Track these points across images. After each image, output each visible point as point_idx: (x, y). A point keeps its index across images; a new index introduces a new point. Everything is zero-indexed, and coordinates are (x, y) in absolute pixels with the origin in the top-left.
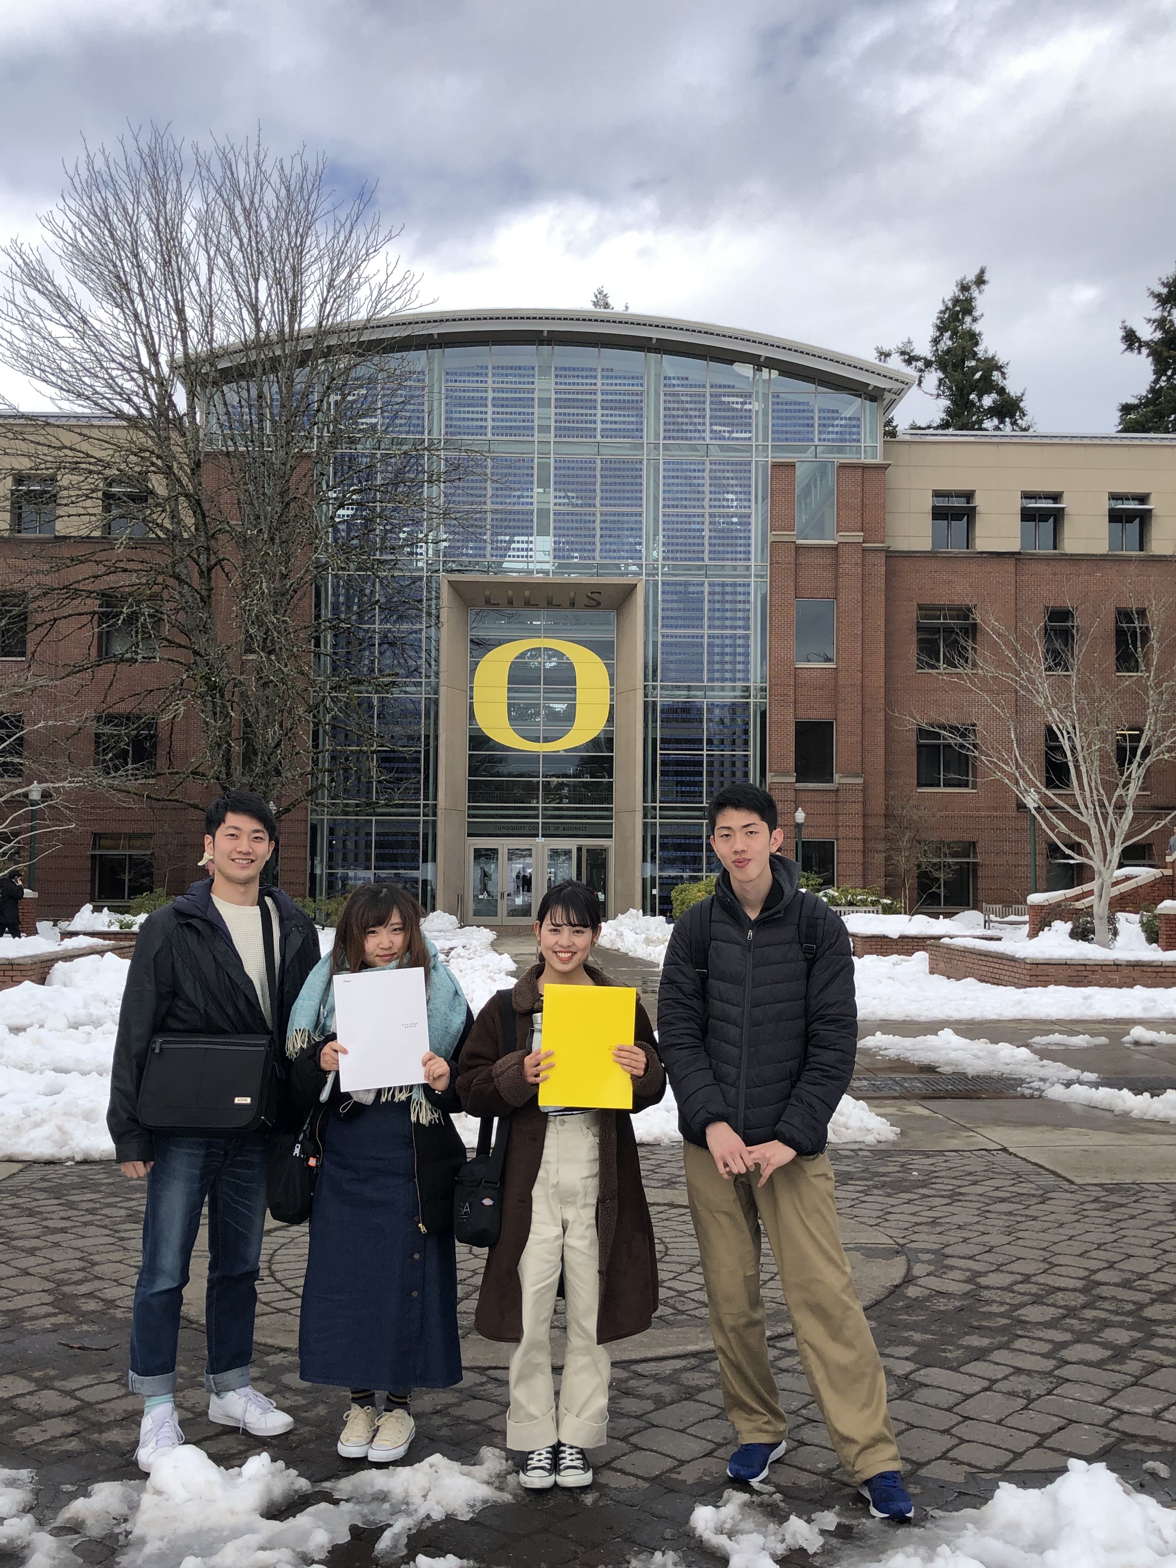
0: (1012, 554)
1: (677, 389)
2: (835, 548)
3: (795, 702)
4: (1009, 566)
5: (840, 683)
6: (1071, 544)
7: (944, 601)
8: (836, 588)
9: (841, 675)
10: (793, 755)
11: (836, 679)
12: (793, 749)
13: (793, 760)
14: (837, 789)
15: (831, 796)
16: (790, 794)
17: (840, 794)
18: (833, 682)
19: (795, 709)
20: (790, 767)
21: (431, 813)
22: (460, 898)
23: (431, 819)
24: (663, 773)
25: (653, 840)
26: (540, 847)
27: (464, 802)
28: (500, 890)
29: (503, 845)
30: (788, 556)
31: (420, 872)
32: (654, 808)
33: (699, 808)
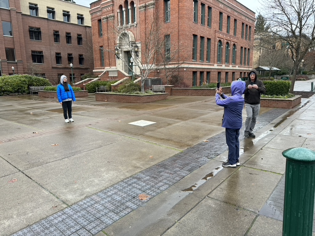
0: (46, 19)
2: (10, 10)
3: (4, 44)
4: (46, 21)
5: (15, 40)
6: (57, 19)
7: (34, 26)
8: (11, 20)
9: (14, 39)
10: (5, 55)
11: (13, 39)
12: (5, 54)
13: (5, 56)
14: (17, 63)
15: (16, 64)
16: (6, 64)
17: (18, 64)
18: (12, 40)
19: (5, 45)
20: (5, 58)
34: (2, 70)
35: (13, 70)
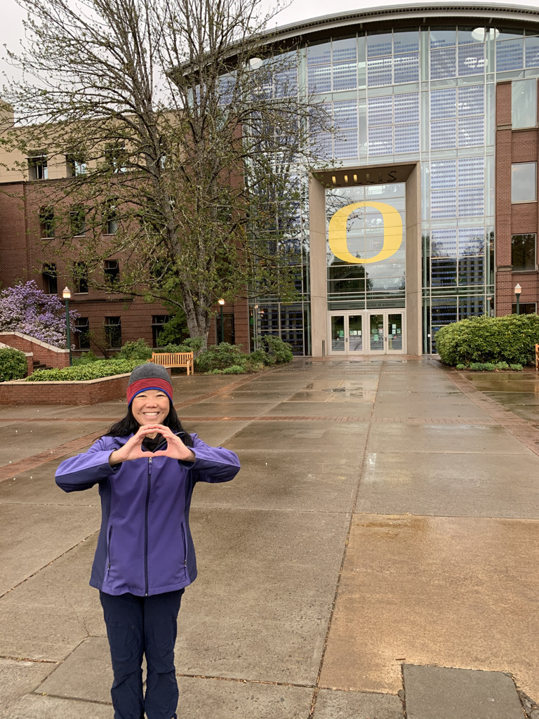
1: (438, 48)
2: (537, 131)
3: (512, 224)
8: (537, 155)
10: (510, 255)
11: (537, 209)
12: (510, 251)
13: (510, 258)
14: (538, 273)
15: (534, 277)
16: (509, 278)
18: (535, 211)
19: (512, 228)
20: (509, 262)
21: (308, 299)
22: (323, 342)
23: (308, 302)
24: (433, 270)
25: (428, 308)
26: (366, 314)
27: (325, 293)
28: (345, 337)
29: (346, 314)
30: (507, 138)
31: (303, 329)
32: (428, 290)
33: (453, 289)
34: (497, 296)
35: (518, 295)
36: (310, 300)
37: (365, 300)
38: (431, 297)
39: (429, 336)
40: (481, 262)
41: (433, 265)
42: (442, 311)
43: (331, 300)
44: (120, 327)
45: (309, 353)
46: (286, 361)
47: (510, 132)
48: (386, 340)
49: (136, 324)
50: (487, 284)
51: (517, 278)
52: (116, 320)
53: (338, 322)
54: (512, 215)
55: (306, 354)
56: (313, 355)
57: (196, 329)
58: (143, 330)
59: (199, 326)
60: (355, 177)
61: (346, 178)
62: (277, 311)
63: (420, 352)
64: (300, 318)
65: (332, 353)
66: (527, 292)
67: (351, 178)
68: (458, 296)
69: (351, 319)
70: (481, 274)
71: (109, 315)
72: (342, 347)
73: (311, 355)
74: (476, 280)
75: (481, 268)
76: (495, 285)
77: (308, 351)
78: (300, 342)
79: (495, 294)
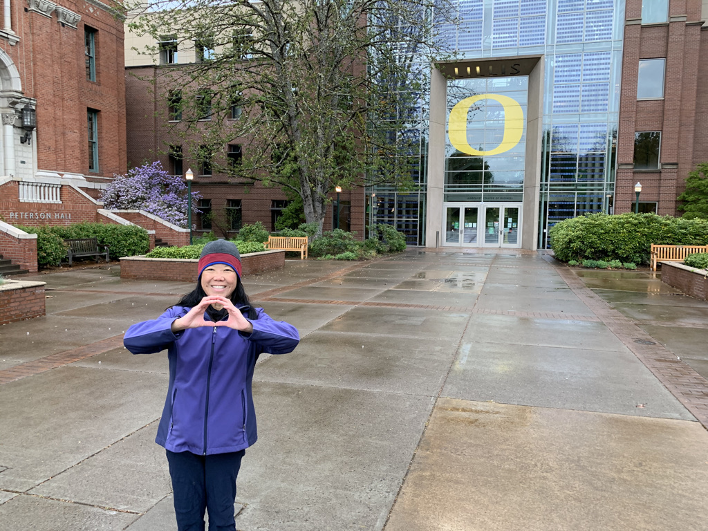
2: (667, 25)
3: (636, 121)
5: (666, 108)
8: (667, 51)
10: (632, 152)
11: (663, 106)
12: (633, 149)
13: (632, 155)
14: (660, 172)
15: (656, 176)
16: (630, 175)
17: (662, 175)
18: (661, 108)
19: (636, 125)
20: (631, 160)
21: (424, 190)
22: (438, 233)
23: (424, 192)
24: (552, 165)
25: (546, 203)
26: (482, 207)
27: (442, 184)
28: (460, 229)
29: (462, 206)
30: (636, 33)
31: (418, 219)
32: (546, 185)
33: (573, 185)
34: (616, 194)
35: (638, 193)
36: (426, 190)
37: (482, 193)
38: (548, 192)
39: (545, 231)
40: (602, 159)
41: (553, 160)
42: (561, 206)
43: (448, 191)
44: (240, 210)
45: (423, 243)
46: (399, 250)
47: (639, 27)
48: (501, 233)
49: (256, 208)
50: (607, 181)
51: (637, 176)
52: (237, 202)
53: (454, 214)
54: (637, 112)
55: (420, 244)
56: (427, 246)
57: (313, 215)
58: (263, 213)
59: (315, 212)
60: (478, 69)
61: (469, 69)
62: (393, 200)
63: (535, 247)
64: (415, 208)
65: (445, 244)
66: (648, 191)
67: (473, 70)
68: (576, 192)
69: (467, 210)
70: (601, 171)
71: (231, 197)
72: (456, 239)
73: (425, 245)
74: (596, 176)
75: (602, 165)
76: (615, 183)
77: (422, 241)
78: (415, 233)
79: (614, 192)
